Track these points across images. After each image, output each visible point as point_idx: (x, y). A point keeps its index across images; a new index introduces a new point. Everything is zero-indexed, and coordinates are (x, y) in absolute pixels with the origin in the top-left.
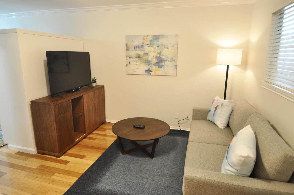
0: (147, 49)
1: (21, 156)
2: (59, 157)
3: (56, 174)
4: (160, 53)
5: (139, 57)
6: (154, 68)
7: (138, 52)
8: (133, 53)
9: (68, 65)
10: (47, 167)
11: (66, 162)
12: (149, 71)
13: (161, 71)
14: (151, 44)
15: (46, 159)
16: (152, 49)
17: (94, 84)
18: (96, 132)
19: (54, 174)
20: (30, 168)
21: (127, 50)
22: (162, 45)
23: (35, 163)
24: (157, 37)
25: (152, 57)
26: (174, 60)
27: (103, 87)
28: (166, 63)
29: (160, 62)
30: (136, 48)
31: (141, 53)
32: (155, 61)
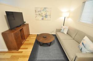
0: (42, 12)
1: (2, 54)
2: (18, 50)
3: (19, 58)
4: (46, 13)
5: (40, 14)
6: (44, 18)
7: (39, 13)
8: (38, 13)
9: (14, 17)
10: (15, 56)
11: (22, 52)
12: (43, 19)
13: (46, 19)
14: (43, 10)
15: (13, 52)
16: (43, 12)
17: (25, 23)
18: (28, 38)
19: (18, 58)
20: (7, 58)
21: (36, 12)
22: (47, 11)
23: (9, 56)
24: (45, 8)
25: (44, 14)
26: (50, 16)
27: (28, 24)
28: (48, 16)
29: (46, 16)
30: (39, 11)
31: (40, 13)
32: (45, 16)
